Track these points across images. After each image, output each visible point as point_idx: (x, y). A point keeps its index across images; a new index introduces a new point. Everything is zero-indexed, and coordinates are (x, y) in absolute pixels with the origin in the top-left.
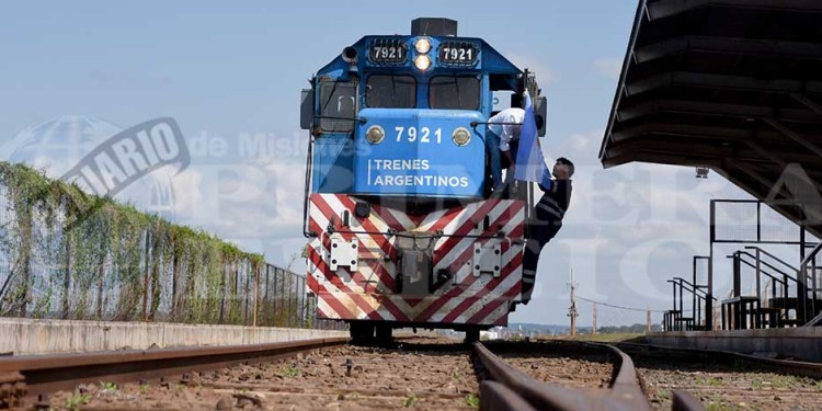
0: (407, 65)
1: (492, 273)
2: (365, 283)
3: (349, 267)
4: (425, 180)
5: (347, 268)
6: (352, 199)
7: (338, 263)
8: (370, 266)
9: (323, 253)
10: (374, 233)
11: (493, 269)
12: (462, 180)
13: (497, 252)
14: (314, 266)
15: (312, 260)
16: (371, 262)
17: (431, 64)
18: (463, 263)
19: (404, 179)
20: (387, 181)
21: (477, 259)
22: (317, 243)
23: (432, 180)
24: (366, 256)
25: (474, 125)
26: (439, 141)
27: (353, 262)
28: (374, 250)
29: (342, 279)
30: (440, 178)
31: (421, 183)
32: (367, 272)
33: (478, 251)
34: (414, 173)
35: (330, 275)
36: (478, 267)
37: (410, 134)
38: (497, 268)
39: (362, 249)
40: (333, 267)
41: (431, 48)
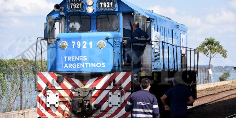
0: (84, 11)
1: (117, 105)
2: (63, 112)
3: (55, 105)
4: (85, 65)
5: (54, 105)
6: (56, 74)
7: (50, 104)
8: (65, 104)
9: (43, 99)
10: (66, 90)
11: (117, 104)
12: (102, 64)
13: (119, 96)
14: (40, 105)
15: (39, 102)
16: (65, 102)
17: (94, 10)
18: (105, 102)
19: (76, 65)
20: (69, 66)
21: (110, 99)
22: (41, 95)
23: (88, 65)
24: (62, 99)
25: (107, 39)
26: (91, 47)
27: (57, 103)
28: (66, 97)
29: (53, 110)
30: (92, 64)
31: (83, 66)
32: (63, 107)
33: (110, 96)
34: (80, 62)
35: (47, 109)
36: (110, 103)
37: (78, 45)
38: (119, 103)
39: (61, 97)
40: (48, 105)
41: (93, 3)
